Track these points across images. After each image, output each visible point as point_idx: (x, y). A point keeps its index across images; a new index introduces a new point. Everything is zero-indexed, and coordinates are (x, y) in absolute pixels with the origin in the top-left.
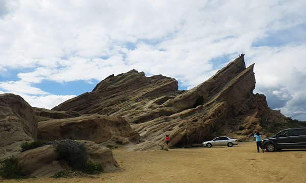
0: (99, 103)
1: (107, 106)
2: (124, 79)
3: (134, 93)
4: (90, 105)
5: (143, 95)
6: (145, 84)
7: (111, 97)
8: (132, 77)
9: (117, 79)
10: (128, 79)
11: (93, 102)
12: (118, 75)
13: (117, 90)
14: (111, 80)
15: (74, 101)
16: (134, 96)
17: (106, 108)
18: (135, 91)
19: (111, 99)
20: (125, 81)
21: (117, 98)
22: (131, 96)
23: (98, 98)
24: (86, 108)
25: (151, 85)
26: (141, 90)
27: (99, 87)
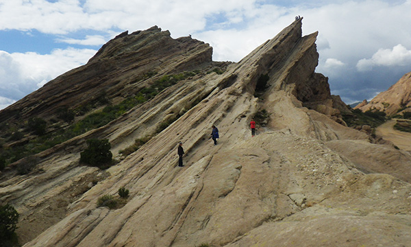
0: (118, 77)
1: (131, 83)
2: (144, 40)
3: (162, 62)
4: (105, 80)
5: (176, 67)
6: (173, 49)
7: (133, 69)
8: (156, 38)
9: (134, 39)
10: (151, 41)
11: (108, 74)
12: (134, 33)
13: (137, 56)
14: (125, 40)
15: (80, 72)
16: (163, 68)
17: (129, 86)
18: (162, 60)
19: (134, 72)
20: (146, 43)
21: (141, 70)
22: (159, 67)
23: (113, 69)
24: (98, 84)
25: (182, 52)
26: (170, 58)
27: (106, 50)
